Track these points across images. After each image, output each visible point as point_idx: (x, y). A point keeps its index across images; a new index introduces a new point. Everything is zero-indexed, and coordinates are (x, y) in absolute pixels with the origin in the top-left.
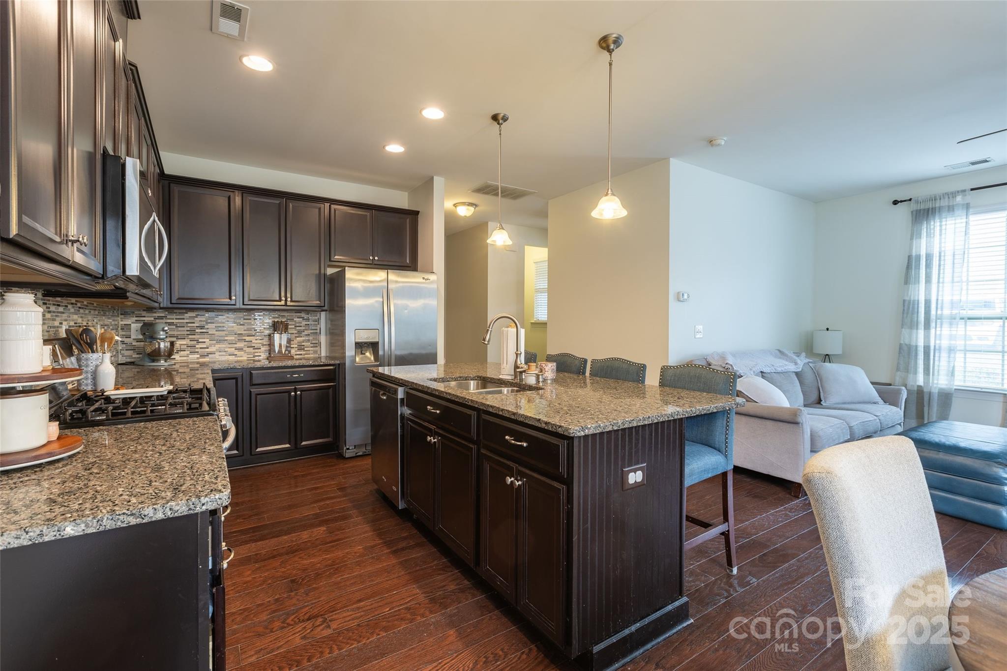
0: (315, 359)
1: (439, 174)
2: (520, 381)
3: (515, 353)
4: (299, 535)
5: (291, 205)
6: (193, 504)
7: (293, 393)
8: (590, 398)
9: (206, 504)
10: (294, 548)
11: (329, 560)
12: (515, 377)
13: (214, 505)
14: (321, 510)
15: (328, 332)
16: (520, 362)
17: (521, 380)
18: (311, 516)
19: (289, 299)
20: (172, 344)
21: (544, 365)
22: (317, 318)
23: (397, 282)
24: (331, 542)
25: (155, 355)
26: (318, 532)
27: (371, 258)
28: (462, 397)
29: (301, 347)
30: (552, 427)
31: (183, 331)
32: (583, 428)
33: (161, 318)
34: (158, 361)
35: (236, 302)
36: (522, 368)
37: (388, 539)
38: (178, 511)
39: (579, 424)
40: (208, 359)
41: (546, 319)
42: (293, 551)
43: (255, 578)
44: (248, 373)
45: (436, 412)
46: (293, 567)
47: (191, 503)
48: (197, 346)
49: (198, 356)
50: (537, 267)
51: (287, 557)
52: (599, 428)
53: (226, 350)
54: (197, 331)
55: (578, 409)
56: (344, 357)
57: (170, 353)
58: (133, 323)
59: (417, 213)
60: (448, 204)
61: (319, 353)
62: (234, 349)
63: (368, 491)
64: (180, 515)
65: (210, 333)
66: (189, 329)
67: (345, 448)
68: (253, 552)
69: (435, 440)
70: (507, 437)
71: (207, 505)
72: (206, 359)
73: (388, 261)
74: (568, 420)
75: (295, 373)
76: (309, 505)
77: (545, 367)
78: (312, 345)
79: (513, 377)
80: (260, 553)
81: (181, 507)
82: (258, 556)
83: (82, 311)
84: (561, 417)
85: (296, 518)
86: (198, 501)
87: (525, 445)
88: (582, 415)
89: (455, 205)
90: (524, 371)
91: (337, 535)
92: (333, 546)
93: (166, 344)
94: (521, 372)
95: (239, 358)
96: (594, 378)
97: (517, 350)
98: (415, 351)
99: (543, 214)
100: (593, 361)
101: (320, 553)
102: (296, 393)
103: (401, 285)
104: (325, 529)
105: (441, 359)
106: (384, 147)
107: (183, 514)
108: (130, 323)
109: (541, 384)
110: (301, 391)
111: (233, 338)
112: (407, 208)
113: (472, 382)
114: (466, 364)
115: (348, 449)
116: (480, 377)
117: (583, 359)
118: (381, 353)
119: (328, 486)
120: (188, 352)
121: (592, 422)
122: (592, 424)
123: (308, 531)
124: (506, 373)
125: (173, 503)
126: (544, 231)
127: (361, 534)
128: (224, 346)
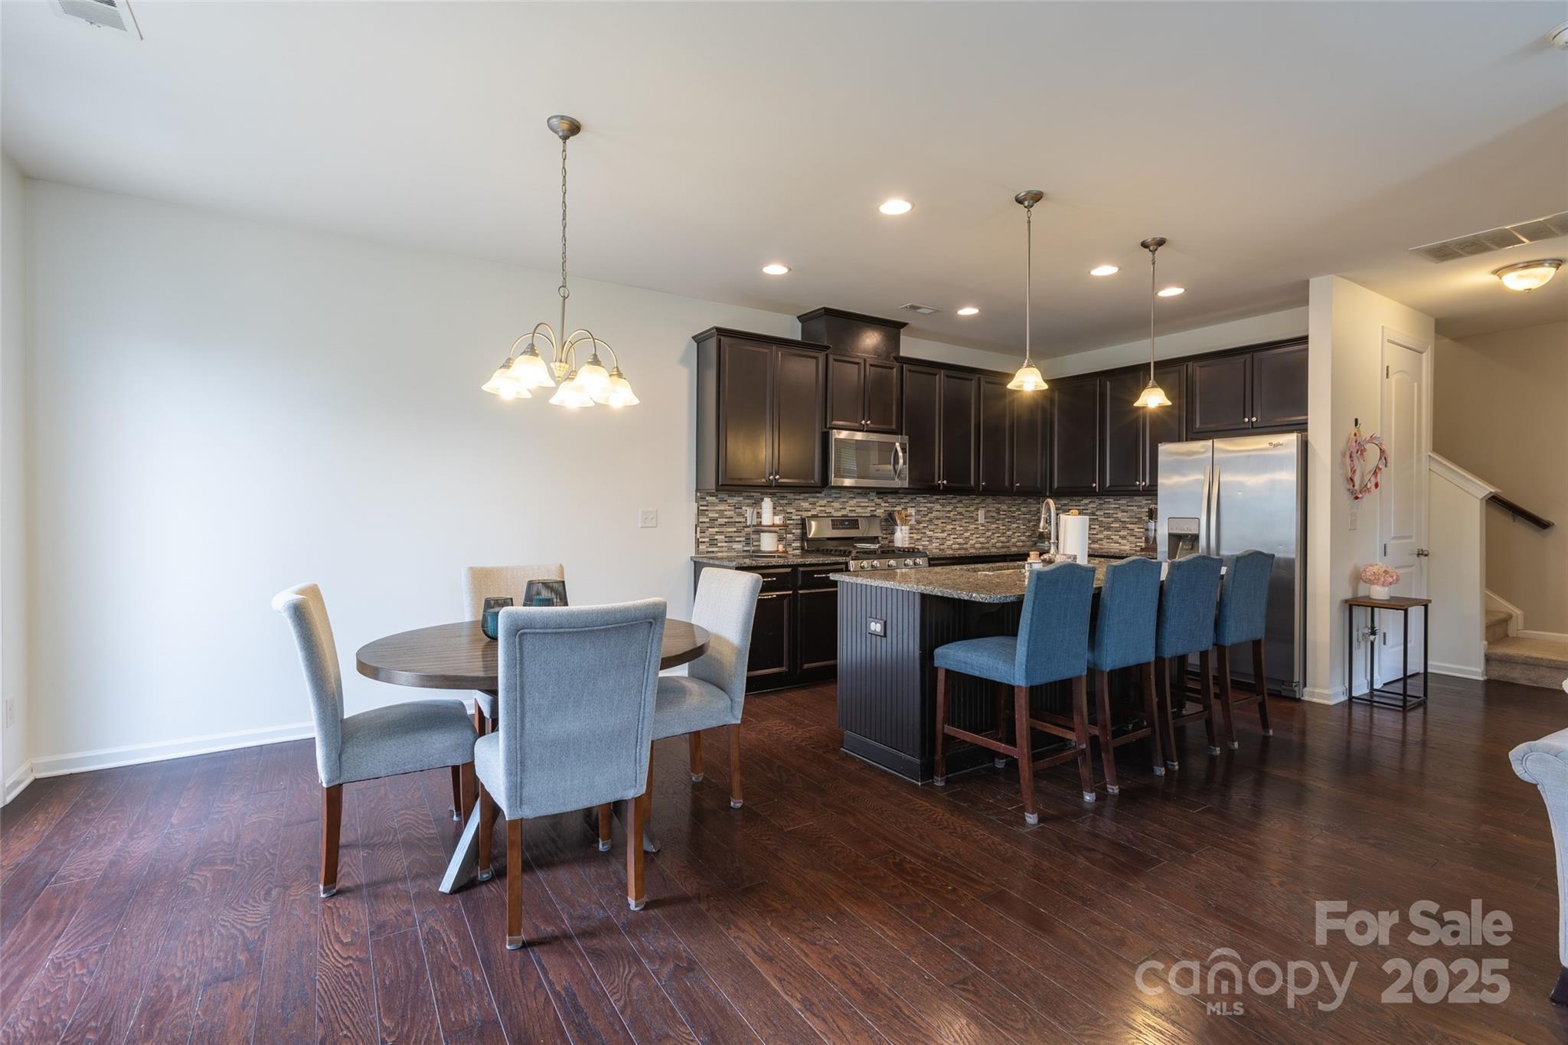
23: (1227, 451)
27: (1246, 420)
35: (1096, 489)
53: (1112, 537)
62: (1118, 537)
89: (1497, 273)
103: (1234, 455)
111: (1118, 525)
128: (1110, 533)
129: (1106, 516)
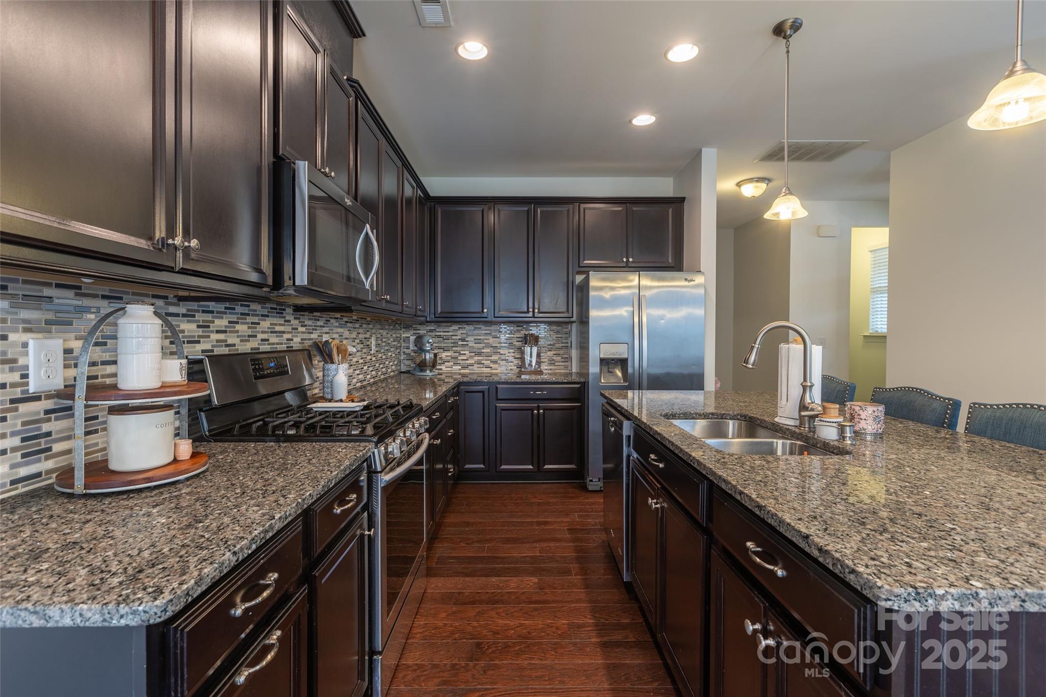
0: (566, 375)
1: (708, 144)
2: (810, 431)
3: (801, 384)
4: (508, 581)
5: (539, 210)
6: (109, 613)
7: (535, 412)
8: (958, 492)
9: (125, 616)
10: (496, 598)
11: (525, 629)
12: (801, 424)
13: (136, 620)
14: (542, 553)
15: (579, 346)
16: (811, 399)
17: (813, 430)
18: (528, 559)
19: (536, 311)
20: (435, 355)
21: (857, 408)
22: (567, 330)
23: (651, 288)
24: (536, 602)
25: (422, 366)
26: (528, 583)
27: (625, 260)
28: (686, 453)
29: (552, 362)
30: (833, 565)
31: (448, 343)
32: (918, 594)
33: (431, 331)
34: (425, 371)
35: (487, 315)
36: (812, 410)
37: (603, 621)
38: (89, 618)
39: (908, 578)
40: (468, 371)
41: (885, 331)
42: (494, 601)
43: (446, 624)
44: (494, 387)
45: (658, 466)
46: (487, 624)
47: (106, 611)
48: (459, 358)
49: (460, 367)
50: (874, 257)
51: (485, 607)
52: (972, 601)
53: (483, 362)
54: (459, 343)
55: (919, 523)
56: (588, 374)
57: (434, 365)
58: (411, 335)
59: (682, 200)
60: (727, 185)
61: (569, 368)
62: (489, 362)
63: (600, 541)
64: (92, 625)
65: (470, 345)
66: (452, 341)
67: (588, 480)
68: (458, 589)
69: (658, 506)
70: (749, 544)
71: (127, 618)
72: (467, 371)
73: (645, 262)
74: (879, 553)
75: (538, 389)
76: (532, 542)
77: (861, 412)
78: (563, 360)
79: (797, 423)
80: (464, 593)
81: (94, 615)
82: (461, 596)
83: (349, 325)
84: (863, 541)
85: (513, 557)
86: (116, 611)
87: (780, 573)
88: (925, 545)
89: (739, 185)
90: (817, 416)
91: (546, 594)
92: (536, 609)
93: (431, 356)
94: (812, 418)
95: (494, 371)
96: (977, 439)
97: (805, 380)
98: (674, 370)
99: (882, 176)
100: (974, 407)
101: (520, 614)
102: (538, 412)
103: (655, 291)
104: (537, 581)
105: (710, 382)
106: (630, 122)
107: (95, 625)
108: (409, 335)
109: (849, 442)
110: (544, 410)
111: (489, 351)
112: (672, 196)
113: (731, 423)
114: (737, 393)
115: (591, 481)
116: (745, 416)
117: (949, 399)
118: (630, 370)
119: (559, 522)
120: (452, 364)
121: (952, 578)
122: (951, 585)
123: (518, 578)
124: (786, 415)
125: (85, 607)
126: (884, 202)
127: (572, 602)
128: (481, 358)
129: (477, 341)
